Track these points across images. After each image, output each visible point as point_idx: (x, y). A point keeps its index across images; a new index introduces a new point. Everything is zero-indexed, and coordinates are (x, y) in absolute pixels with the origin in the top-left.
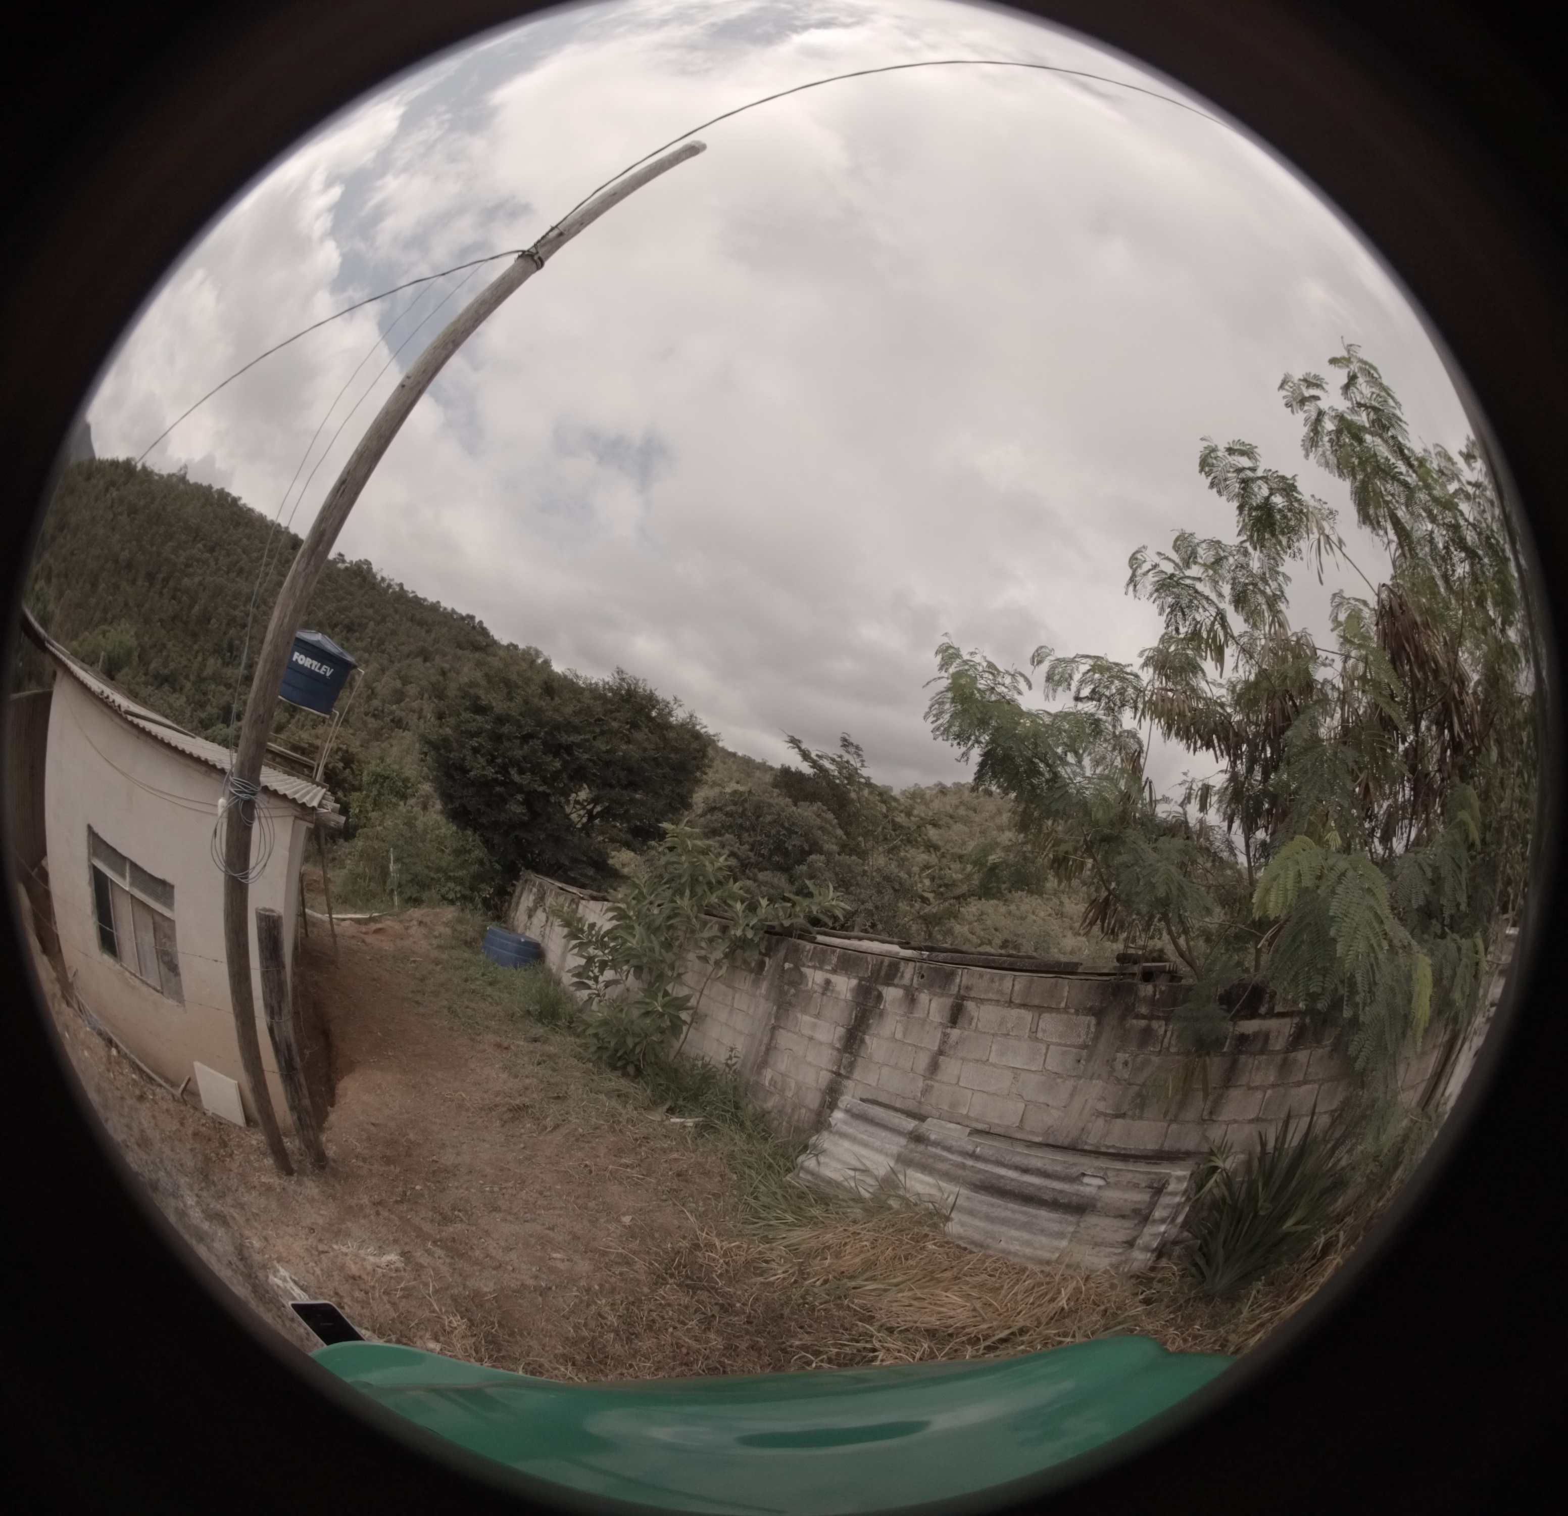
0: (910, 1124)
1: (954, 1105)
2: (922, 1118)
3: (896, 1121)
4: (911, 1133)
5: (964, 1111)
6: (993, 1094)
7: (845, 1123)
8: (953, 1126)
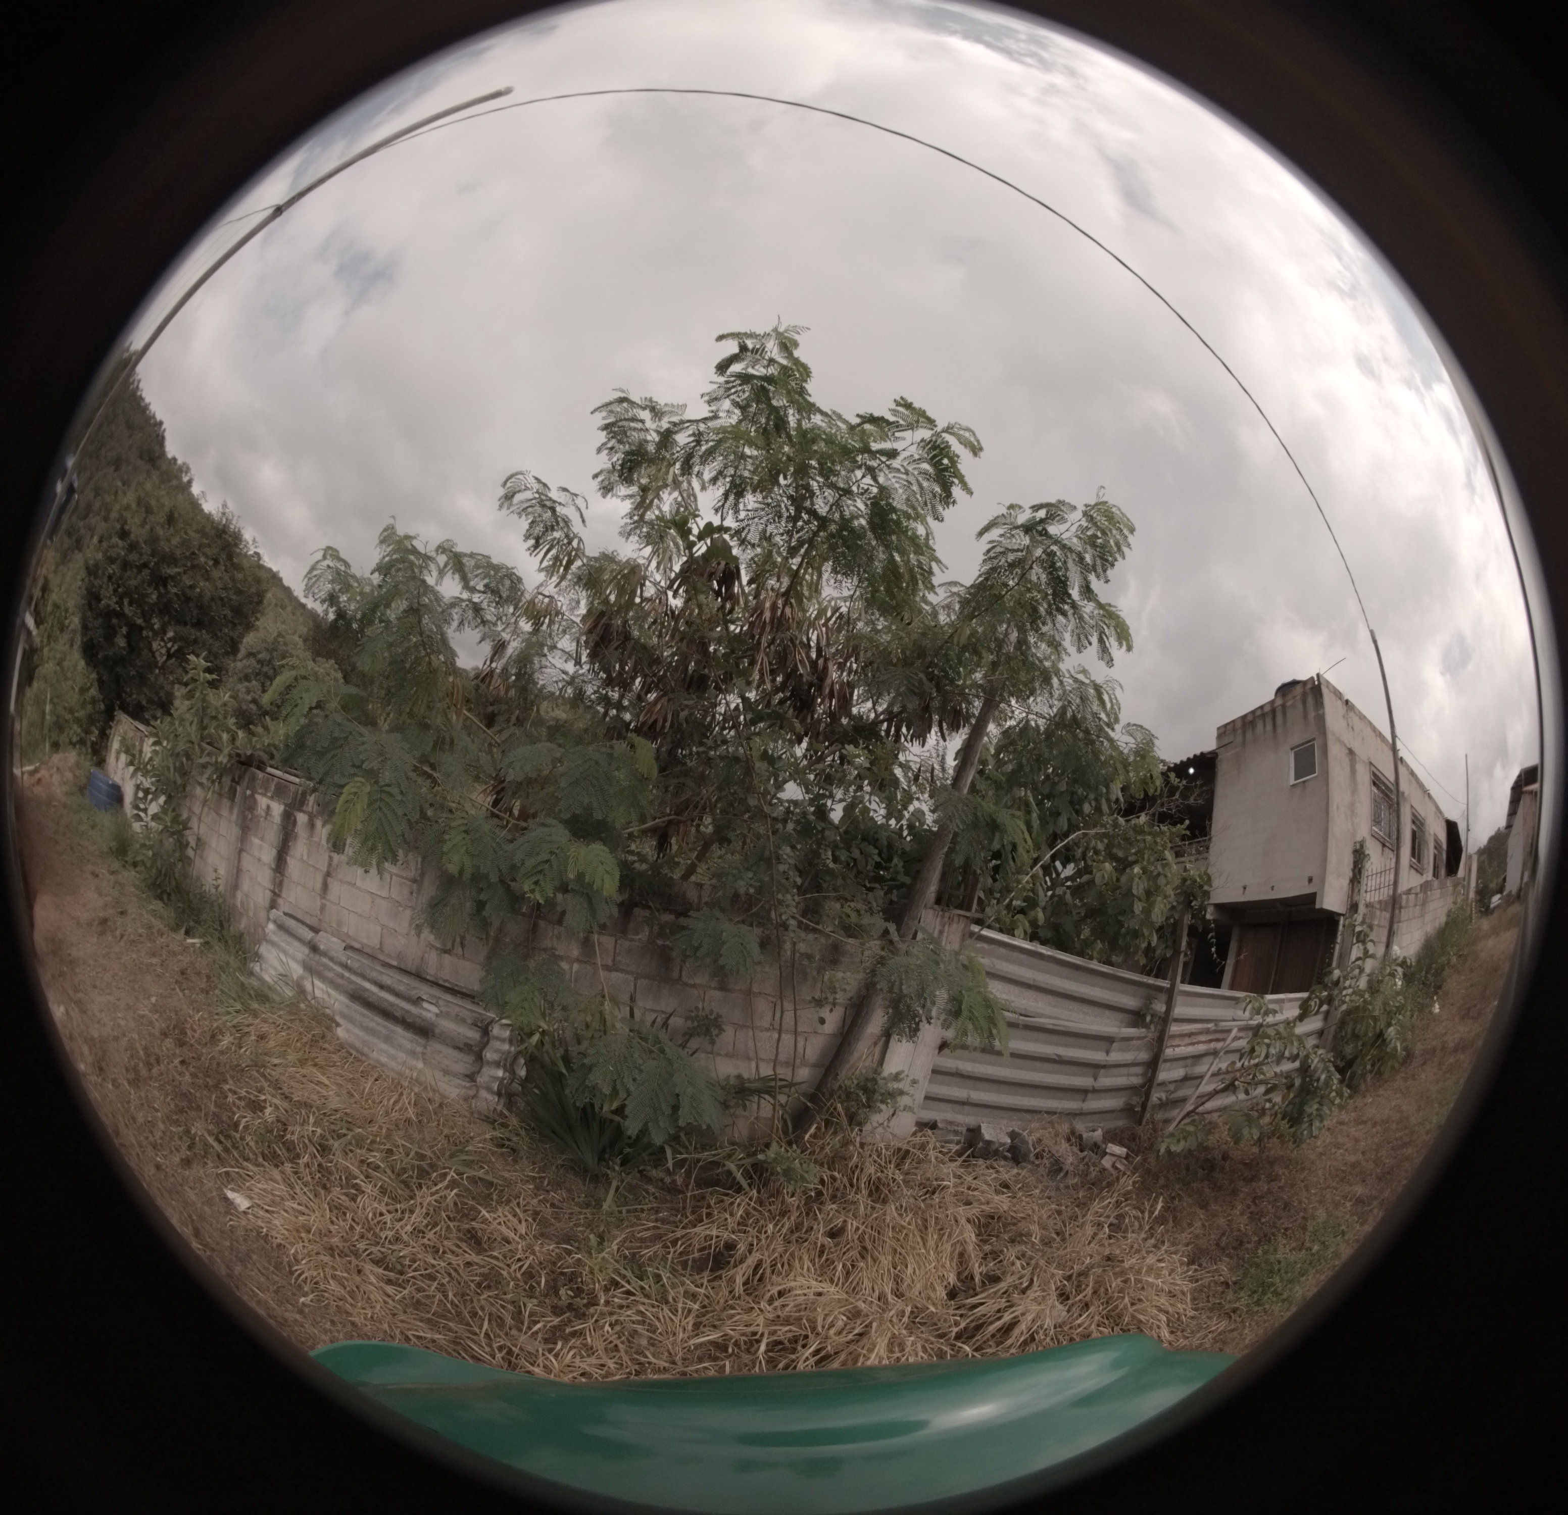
0: (308, 935)
1: (339, 923)
2: (316, 930)
3: (301, 931)
4: (309, 942)
5: (345, 930)
6: (360, 916)
7: (274, 933)
8: (335, 940)
